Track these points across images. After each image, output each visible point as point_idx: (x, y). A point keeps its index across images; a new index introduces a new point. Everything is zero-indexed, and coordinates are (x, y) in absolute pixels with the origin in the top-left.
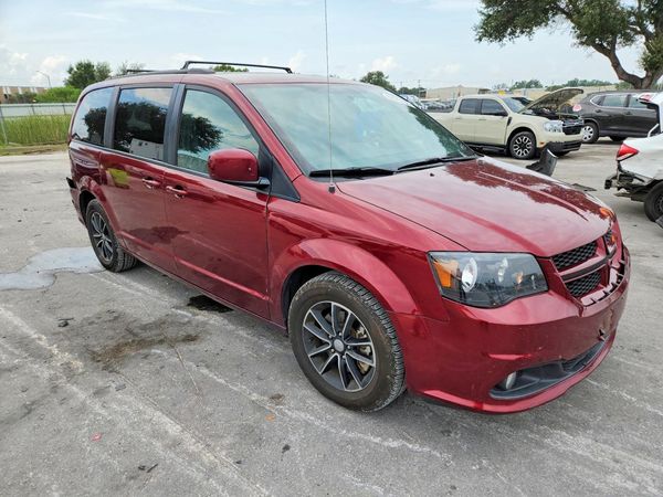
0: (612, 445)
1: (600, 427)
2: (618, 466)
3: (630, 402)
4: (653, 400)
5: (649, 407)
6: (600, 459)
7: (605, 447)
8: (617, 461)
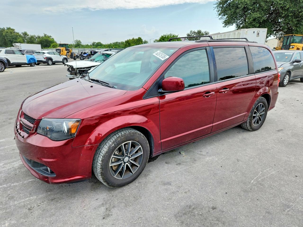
0: (8, 169)
1: (15, 170)
2: (3, 167)
3: (13, 183)
4: (5, 190)
5: (5, 186)
6: (9, 165)
7: (10, 167)
8: (4, 167)
